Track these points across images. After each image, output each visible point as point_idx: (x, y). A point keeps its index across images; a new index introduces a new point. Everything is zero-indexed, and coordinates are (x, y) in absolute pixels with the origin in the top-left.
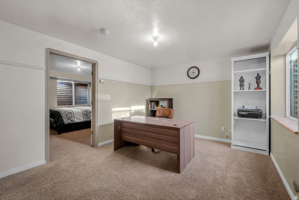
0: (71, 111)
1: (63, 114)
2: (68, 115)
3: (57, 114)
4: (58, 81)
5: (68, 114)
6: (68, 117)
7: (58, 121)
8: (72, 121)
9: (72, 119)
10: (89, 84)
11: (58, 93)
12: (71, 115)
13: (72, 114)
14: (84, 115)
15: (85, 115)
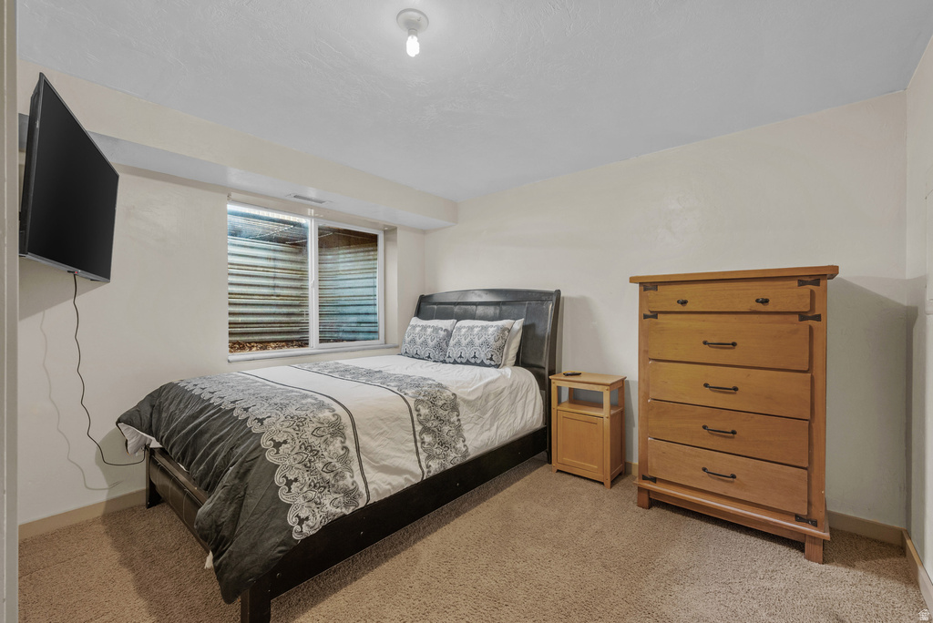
0: (339, 410)
1: (277, 445)
2: (316, 453)
3: (226, 445)
4: (231, 207)
5: (314, 441)
6: (319, 465)
7: (236, 517)
8: (350, 494)
9: (348, 481)
10: (385, 232)
11: (231, 284)
12: (337, 443)
13: (349, 432)
14: (419, 428)
15: (426, 430)
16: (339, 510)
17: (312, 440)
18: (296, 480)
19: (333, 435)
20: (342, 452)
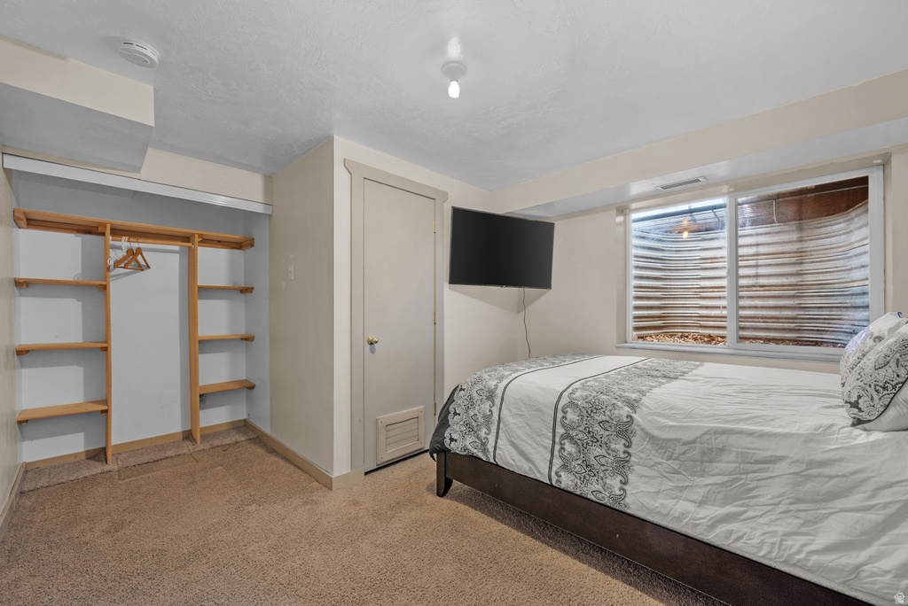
2: (474, 405)
10: (885, 167)
12: (488, 405)
14: (560, 431)
15: (569, 437)
16: (475, 451)
17: (475, 395)
18: (459, 414)
19: (488, 398)
20: (488, 413)
